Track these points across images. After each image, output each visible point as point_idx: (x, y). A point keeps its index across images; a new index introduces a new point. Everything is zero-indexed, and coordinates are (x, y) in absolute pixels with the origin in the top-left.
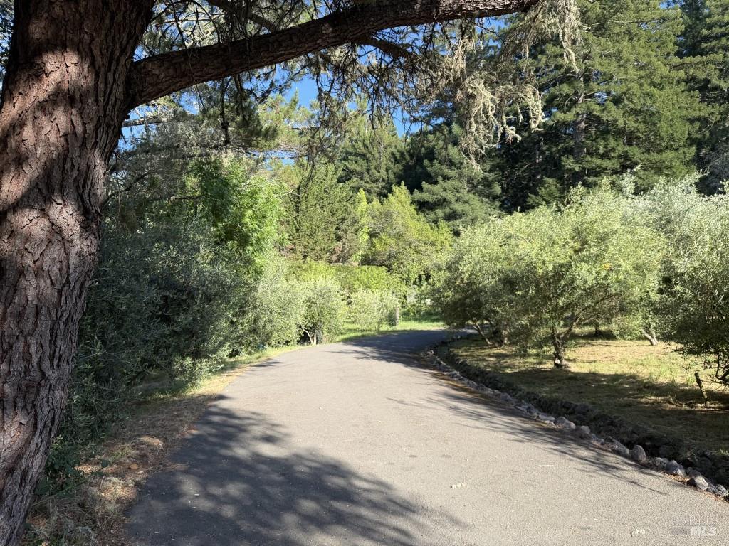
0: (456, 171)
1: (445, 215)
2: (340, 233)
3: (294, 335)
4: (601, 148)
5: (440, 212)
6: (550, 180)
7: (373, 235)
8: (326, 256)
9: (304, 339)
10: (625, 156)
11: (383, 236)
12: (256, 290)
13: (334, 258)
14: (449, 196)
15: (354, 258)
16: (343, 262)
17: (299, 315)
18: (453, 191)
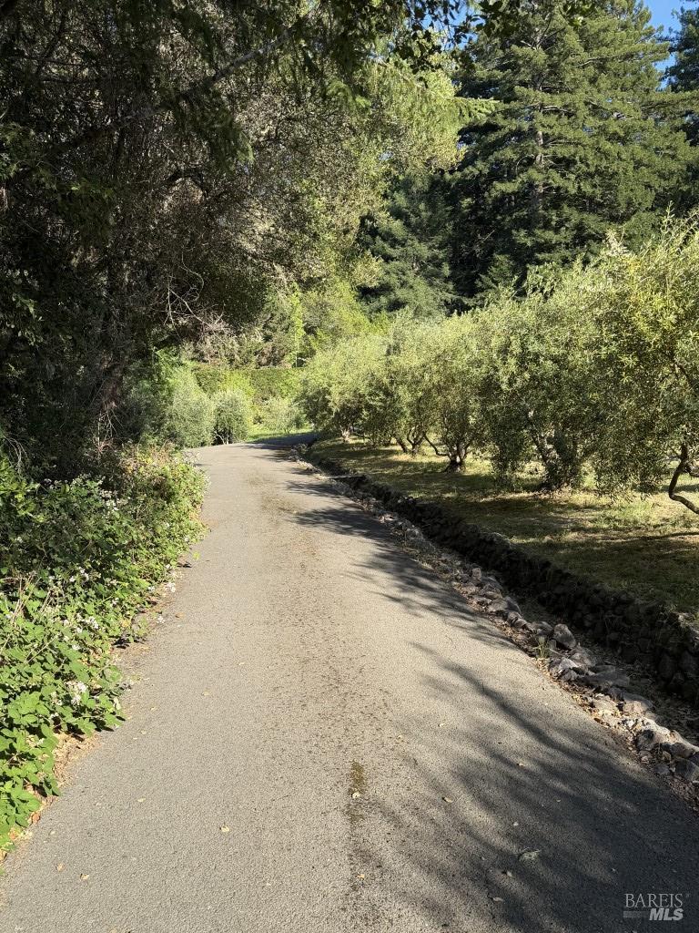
0: (402, 249)
1: (390, 302)
2: (268, 332)
3: (209, 438)
4: (554, 217)
5: (383, 300)
6: (501, 258)
7: (309, 330)
8: (254, 359)
9: (218, 442)
10: (580, 227)
11: (318, 331)
12: (171, 404)
13: (264, 360)
14: (393, 280)
15: (287, 358)
16: (274, 365)
17: (208, 422)
18: (397, 274)
